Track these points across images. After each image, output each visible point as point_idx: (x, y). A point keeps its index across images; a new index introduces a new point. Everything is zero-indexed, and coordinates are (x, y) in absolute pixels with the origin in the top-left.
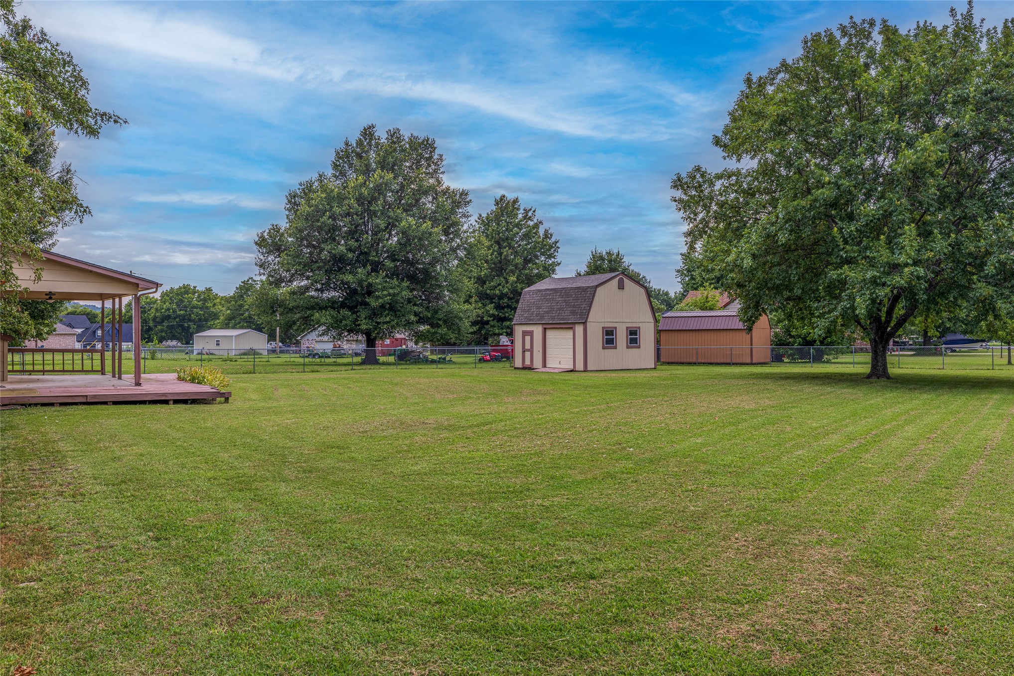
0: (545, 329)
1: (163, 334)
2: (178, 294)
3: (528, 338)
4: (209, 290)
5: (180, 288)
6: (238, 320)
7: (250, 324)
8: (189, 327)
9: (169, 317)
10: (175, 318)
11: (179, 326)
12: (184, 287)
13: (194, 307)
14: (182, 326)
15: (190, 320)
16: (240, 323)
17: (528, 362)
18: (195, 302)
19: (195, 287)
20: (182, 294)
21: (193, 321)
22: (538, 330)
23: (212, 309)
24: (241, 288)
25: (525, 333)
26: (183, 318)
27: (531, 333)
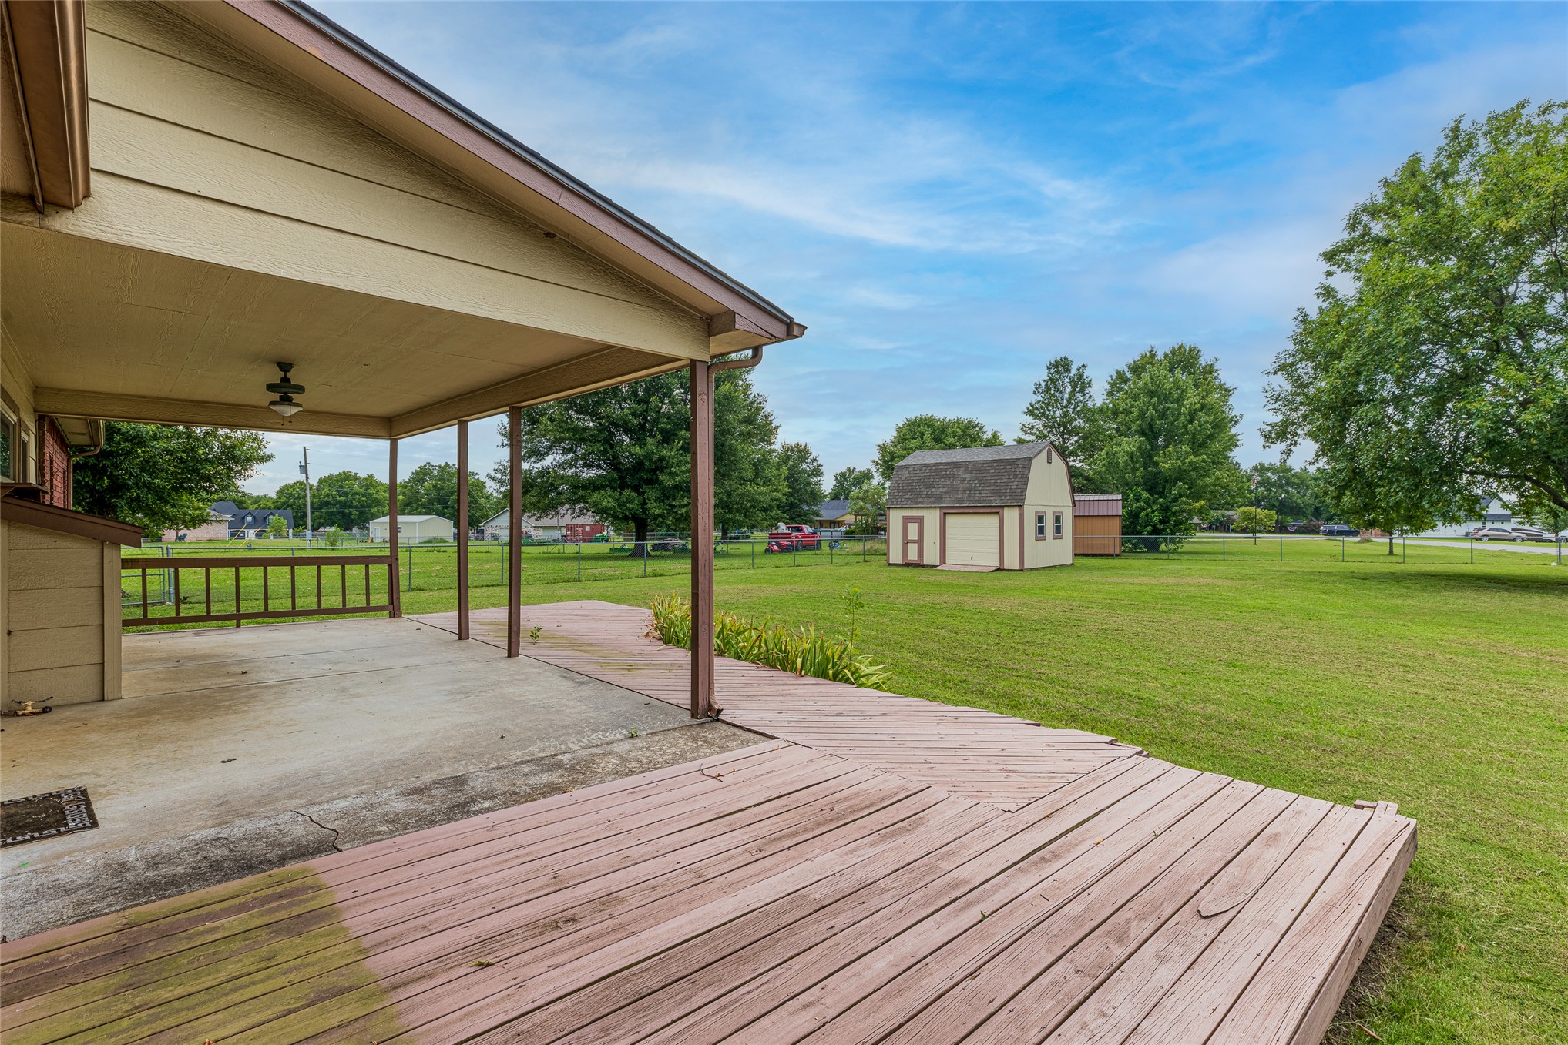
0: (945, 514)
1: (322, 521)
2: (337, 481)
3: (913, 528)
4: (372, 477)
5: (340, 474)
6: (415, 506)
7: (427, 509)
8: (350, 513)
9: (327, 504)
10: (335, 505)
11: (339, 512)
12: (344, 473)
13: (356, 494)
14: (343, 513)
15: (350, 507)
16: (417, 509)
17: (913, 556)
18: (356, 489)
19: (356, 474)
20: (342, 480)
21: (355, 507)
22: (932, 517)
23: (375, 496)
24: (417, 473)
25: (907, 520)
26: (344, 505)
27: (920, 521)
